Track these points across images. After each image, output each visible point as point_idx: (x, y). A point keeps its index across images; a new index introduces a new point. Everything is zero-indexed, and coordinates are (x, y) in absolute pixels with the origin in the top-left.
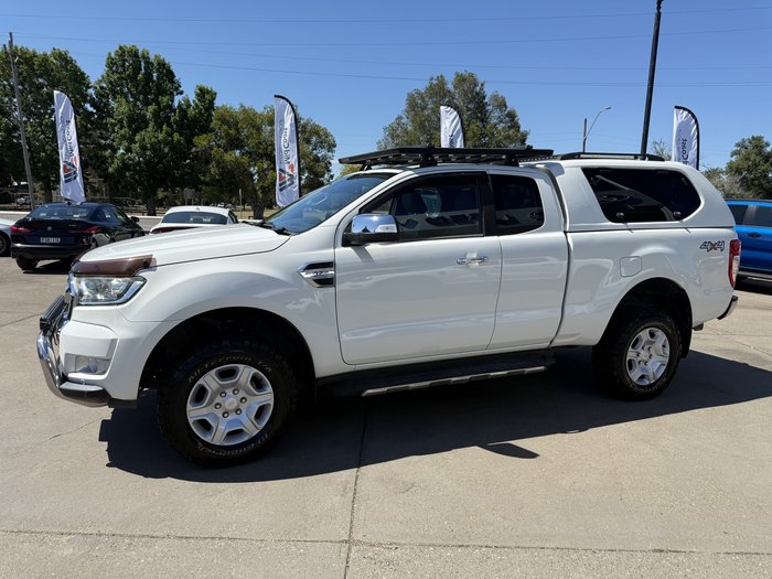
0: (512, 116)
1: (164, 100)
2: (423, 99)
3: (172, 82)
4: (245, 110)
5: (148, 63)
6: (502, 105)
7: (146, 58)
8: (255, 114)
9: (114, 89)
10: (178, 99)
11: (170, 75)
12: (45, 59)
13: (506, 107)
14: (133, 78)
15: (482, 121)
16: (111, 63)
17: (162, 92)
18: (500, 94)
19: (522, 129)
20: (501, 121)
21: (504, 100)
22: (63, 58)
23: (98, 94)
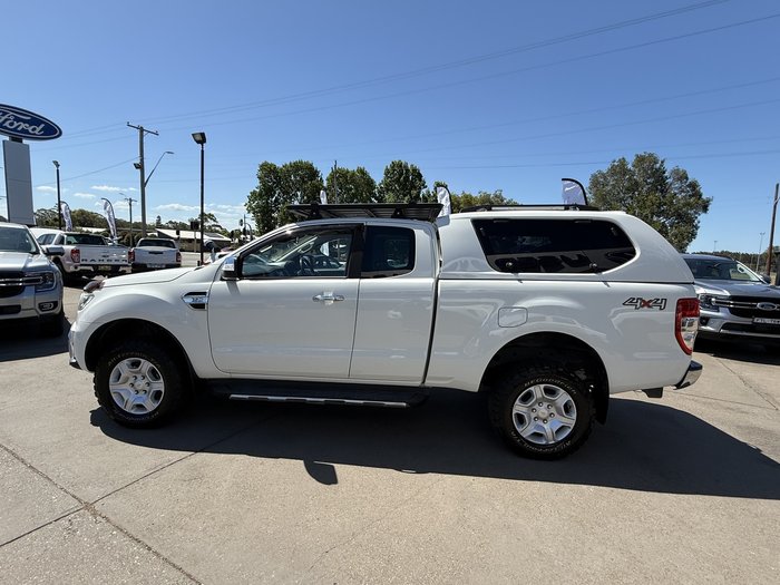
0: (694, 186)
1: (414, 192)
2: (605, 178)
3: (420, 180)
4: (466, 197)
5: (407, 170)
6: (682, 177)
7: (406, 167)
8: (471, 198)
9: (388, 187)
10: (424, 191)
11: (420, 176)
12: (353, 173)
13: (687, 178)
14: (398, 181)
15: (662, 191)
16: (387, 172)
17: (414, 187)
18: (681, 168)
19: (704, 197)
20: (683, 191)
21: (685, 173)
22: (362, 172)
23: (379, 192)
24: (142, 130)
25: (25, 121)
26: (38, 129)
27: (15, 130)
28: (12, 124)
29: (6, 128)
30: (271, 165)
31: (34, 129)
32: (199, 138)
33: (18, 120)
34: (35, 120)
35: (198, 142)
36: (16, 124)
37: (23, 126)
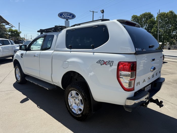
24: (93, 12)
25: (69, 15)
26: (71, 17)
27: (67, 18)
28: (66, 16)
29: (65, 17)
30: (135, 16)
31: (70, 17)
32: (102, 11)
33: (67, 15)
34: (71, 14)
35: (102, 13)
36: (67, 16)
37: (68, 16)
